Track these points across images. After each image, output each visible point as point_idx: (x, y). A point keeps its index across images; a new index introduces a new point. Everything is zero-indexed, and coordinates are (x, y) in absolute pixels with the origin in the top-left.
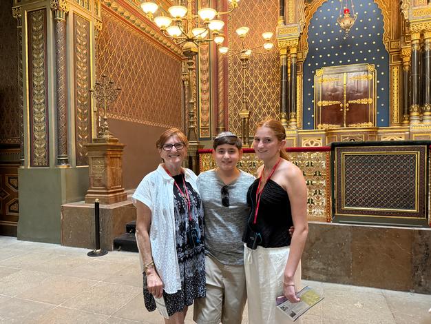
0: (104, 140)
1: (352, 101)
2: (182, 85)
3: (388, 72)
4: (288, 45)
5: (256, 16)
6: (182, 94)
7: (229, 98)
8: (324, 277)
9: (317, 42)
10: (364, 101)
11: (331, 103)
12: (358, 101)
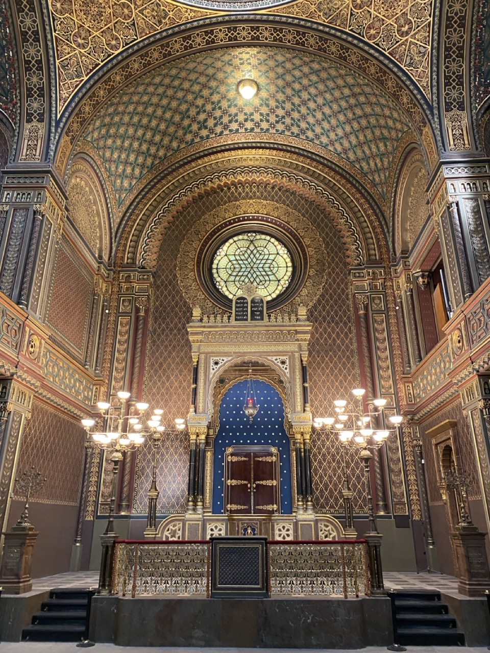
0: (24, 529)
1: (259, 482)
2: (84, 453)
3: (289, 456)
4: (197, 431)
5: (171, 388)
6: (83, 462)
7: (137, 469)
8: (202, 643)
9: (228, 420)
10: (269, 483)
11: (239, 482)
12: (264, 483)
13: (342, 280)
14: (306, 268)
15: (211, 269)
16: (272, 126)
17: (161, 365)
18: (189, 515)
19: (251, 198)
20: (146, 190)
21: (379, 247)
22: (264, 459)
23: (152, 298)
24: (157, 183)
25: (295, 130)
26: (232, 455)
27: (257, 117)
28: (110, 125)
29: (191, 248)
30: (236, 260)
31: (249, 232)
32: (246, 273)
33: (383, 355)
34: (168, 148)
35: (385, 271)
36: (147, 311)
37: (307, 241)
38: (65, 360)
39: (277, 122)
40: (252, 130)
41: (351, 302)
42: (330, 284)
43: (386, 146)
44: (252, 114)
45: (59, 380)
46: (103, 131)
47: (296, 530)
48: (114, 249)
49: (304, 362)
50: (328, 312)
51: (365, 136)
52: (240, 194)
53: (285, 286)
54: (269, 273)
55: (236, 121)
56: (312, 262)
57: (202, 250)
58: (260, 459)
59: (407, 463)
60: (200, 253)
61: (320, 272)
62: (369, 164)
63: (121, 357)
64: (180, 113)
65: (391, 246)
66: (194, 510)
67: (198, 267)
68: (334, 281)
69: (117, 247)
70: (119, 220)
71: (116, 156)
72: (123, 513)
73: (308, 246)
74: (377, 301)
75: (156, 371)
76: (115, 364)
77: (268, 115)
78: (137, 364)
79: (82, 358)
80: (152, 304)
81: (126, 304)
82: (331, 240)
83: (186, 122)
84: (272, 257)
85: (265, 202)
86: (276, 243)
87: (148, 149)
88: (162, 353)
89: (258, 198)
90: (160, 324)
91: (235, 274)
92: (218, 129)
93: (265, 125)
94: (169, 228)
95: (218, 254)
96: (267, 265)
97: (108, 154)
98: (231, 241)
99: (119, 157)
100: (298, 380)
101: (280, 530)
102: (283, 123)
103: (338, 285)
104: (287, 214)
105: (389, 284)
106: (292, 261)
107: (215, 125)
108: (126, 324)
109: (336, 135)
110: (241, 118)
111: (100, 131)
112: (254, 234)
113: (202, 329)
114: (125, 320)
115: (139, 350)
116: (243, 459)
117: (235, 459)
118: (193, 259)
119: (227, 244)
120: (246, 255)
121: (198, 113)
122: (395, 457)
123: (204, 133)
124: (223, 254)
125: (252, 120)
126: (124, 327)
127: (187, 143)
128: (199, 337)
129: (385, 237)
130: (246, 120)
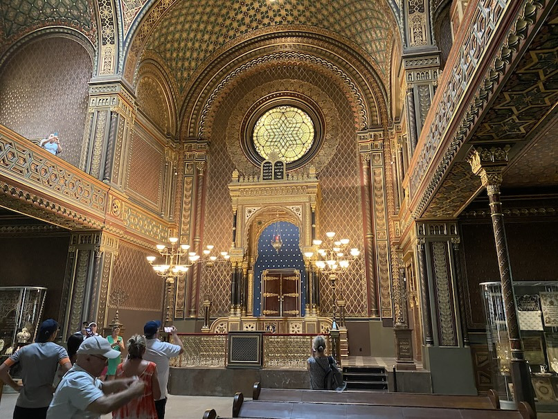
1: (286, 295)
4: (236, 260)
9: (264, 251)
10: (293, 295)
11: (272, 295)
12: (289, 295)
13: (352, 142)
14: (324, 133)
15: (252, 136)
16: (296, 18)
17: (216, 213)
18: (231, 318)
19: (282, 78)
20: (201, 77)
21: (381, 114)
22: (290, 278)
23: (209, 162)
24: (209, 71)
25: (314, 20)
26: (267, 275)
27: (283, 12)
28: (167, 34)
29: (237, 122)
30: (271, 129)
31: (281, 106)
32: (278, 139)
33: (379, 200)
34: (216, 43)
35: (384, 134)
36: (205, 172)
37: (325, 111)
38: (143, 213)
39: (300, 15)
40: (281, 22)
41: (357, 159)
42: (342, 145)
43: (381, 33)
44: (279, 11)
45: (140, 227)
46: (162, 39)
47: (304, 328)
48: (179, 126)
49: (313, 210)
50: (340, 168)
51: (366, 25)
52: (273, 75)
53: (308, 148)
54: (297, 138)
55: (268, 17)
56: (328, 128)
57: (244, 122)
58: (287, 278)
59: (394, 281)
60: (244, 126)
61: (334, 137)
62: (371, 47)
63: (187, 207)
64: (223, 16)
65: (389, 113)
66: (235, 314)
67: (242, 136)
68: (345, 142)
69: (182, 124)
70: (182, 103)
71: (175, 55)
72: (192, 317)
73: (326, 116)
74: (377, 158)
75: (213, 217)
76: (184, 212)
77: (291, 10)
78: (199, 212)
79: (158, 209)
80: (209, 167)
81: (190, 167)
82: (344, 108)
83: (228, 22)
84: (298, 125)
85: (293, 81)
86: (302, 113)
87: (200, 46)
88: (216, 204)
89: (288, 77)
90: (215, 182)
91: (270, 140)
92: (254, 24)
93: (290, 18)
94: (220, 107)
95: (257, 124)
96: (295, 132)
97: (168, 55)
98: (267, 113)
99: (178, 55)
100: (308, 223)
101: (293, 328)
102: (304, 16)
103: (349, 147)
104: (311, 90)
105: (386, 143)
106: (314, 128)
107: (251, 22)
108: (190, 183)
109: (346, 23)
110: (271, 14)
111: (160, 39)
112: (285, 107)
113: (239, 187)
114: (189, 180)
115: (200, 202)
116: (275, 278)
117: (269, 278)
118: (238, 131)
119: (265, 116)
120: (279, 125)
121: (236, 14)
122: (385, 277)
123: (243, 28)
124: (261, 124)
125: (280, 15)
126: (189, 185)
127: (230, 37)
128: (238, 193)
129: (385, 106)
130: (275, 16)
